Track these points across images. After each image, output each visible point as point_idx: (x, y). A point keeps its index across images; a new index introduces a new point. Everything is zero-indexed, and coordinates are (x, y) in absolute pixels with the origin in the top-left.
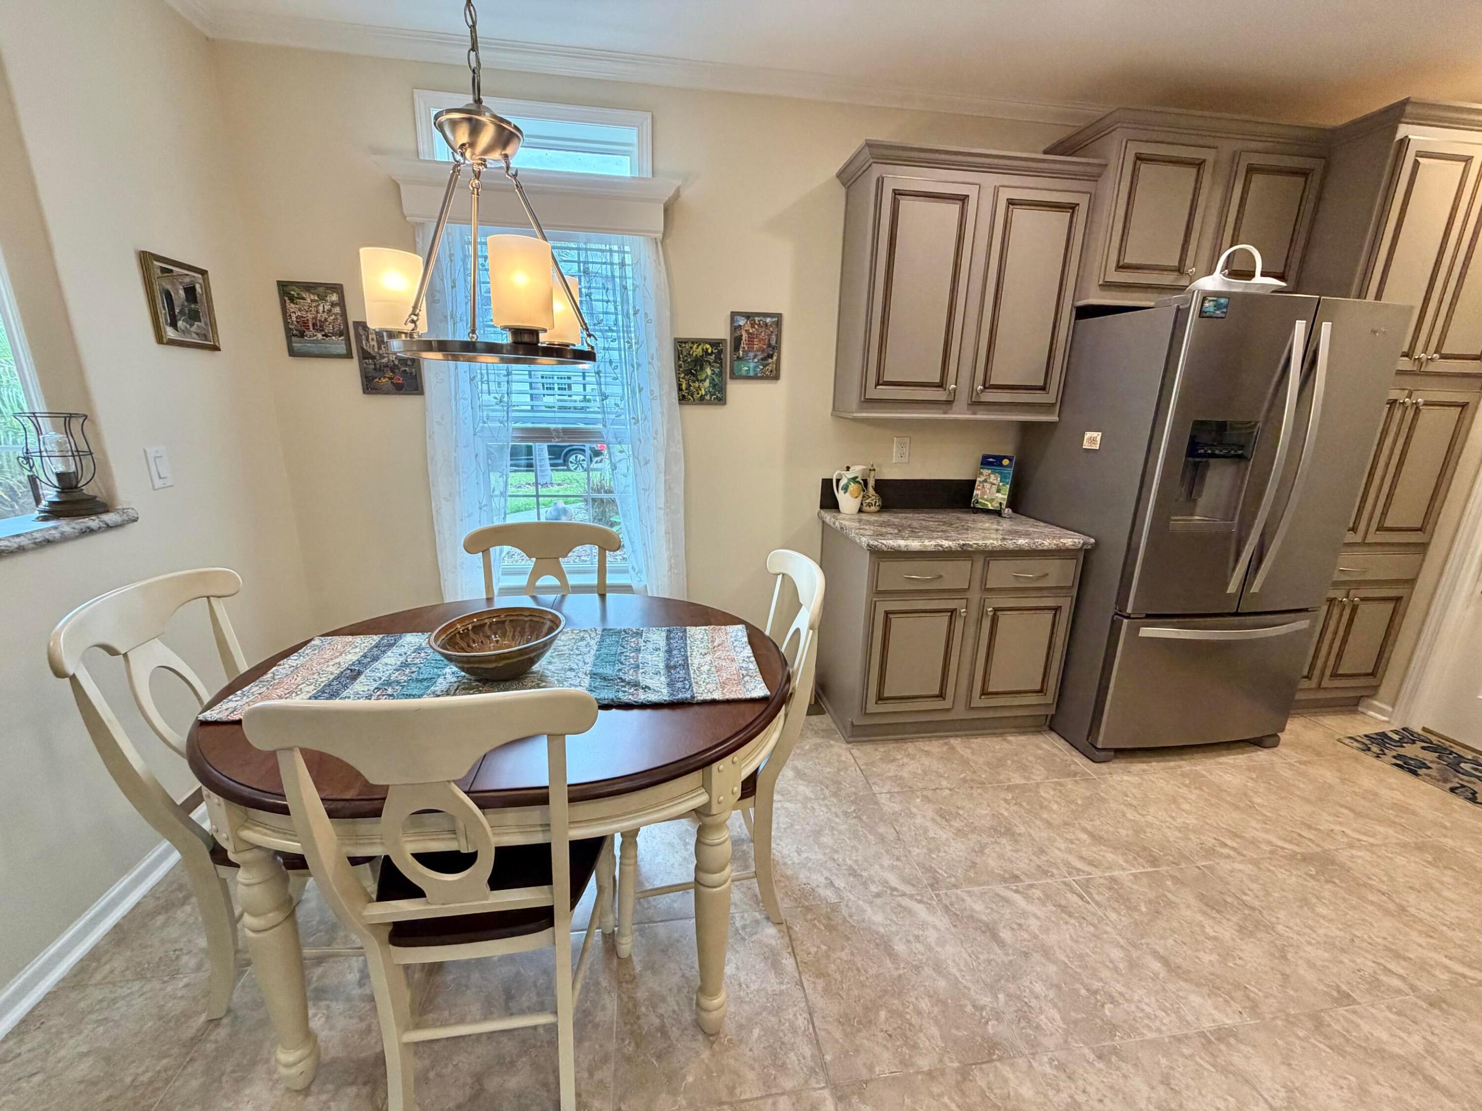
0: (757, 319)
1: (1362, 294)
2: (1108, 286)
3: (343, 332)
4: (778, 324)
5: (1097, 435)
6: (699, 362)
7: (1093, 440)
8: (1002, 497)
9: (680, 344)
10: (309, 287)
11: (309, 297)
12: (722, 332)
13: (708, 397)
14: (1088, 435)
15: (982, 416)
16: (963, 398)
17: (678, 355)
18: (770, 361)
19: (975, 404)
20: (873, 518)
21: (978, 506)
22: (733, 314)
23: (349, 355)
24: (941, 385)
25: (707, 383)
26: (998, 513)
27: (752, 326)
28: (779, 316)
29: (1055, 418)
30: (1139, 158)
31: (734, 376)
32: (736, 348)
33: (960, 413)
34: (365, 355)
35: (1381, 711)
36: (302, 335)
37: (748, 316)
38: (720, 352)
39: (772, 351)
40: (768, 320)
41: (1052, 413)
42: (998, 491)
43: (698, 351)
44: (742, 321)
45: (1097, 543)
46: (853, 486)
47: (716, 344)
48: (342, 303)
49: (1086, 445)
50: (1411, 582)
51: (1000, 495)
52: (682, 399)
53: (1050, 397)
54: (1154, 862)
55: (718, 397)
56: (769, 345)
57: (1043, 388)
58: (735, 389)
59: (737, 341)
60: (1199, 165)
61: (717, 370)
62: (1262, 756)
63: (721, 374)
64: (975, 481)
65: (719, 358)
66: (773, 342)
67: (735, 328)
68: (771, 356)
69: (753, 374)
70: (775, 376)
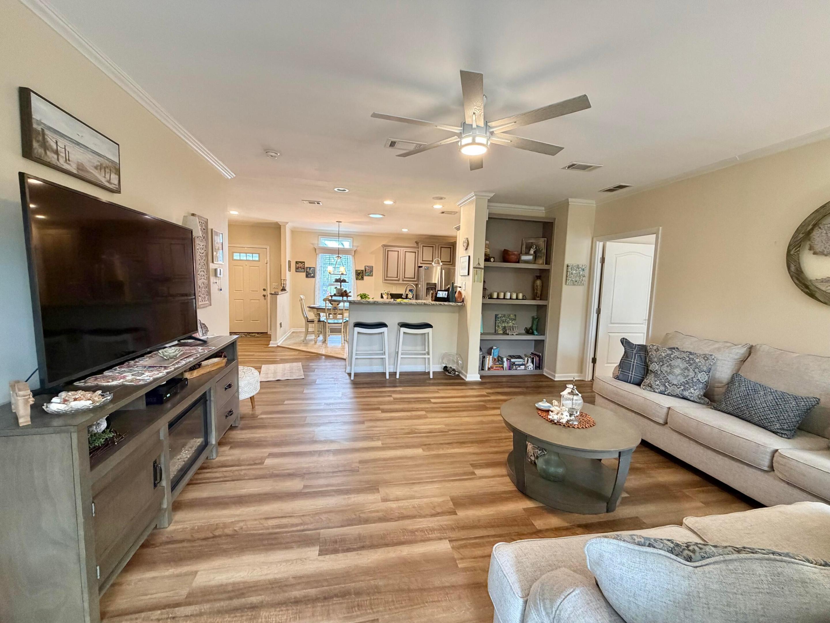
2: (421, 263)
3: (304, 269)
4: (373, 268)
6: (359, 273)
9: (356, 270)
10: (300, 262)
11: (300, 263)
12: (363, 269)
15: (405, 282)
16: (401, 280)
17: (356, 272)
18: (371, 273)
19: (403, 281)
22: (365, 266)
23: (304, 272)
24: (397, 277)
27: (368, 268)
28: (373, 266)
30: (423, 246)
31: (365, 276)
33: (401, 282)
34: (307, 272)
36: (298, 269)
37: (367, 266)
39: (372, 271)
40: (371, 267)
41: (417, 282)
43: (359, 272)
46: (386, 294)
47: (362, 270)
48: (304, 264)
52: (357, 279)
53: (416, 279)
55: (362, 278)
57: (414, 278)
58: (365, 277)
59: (366, 270)
60: (433, 247)
61: (362, 275)
65: (363, 273)
67: (365, 268)
69: (368, 275)
70: (372, 276)
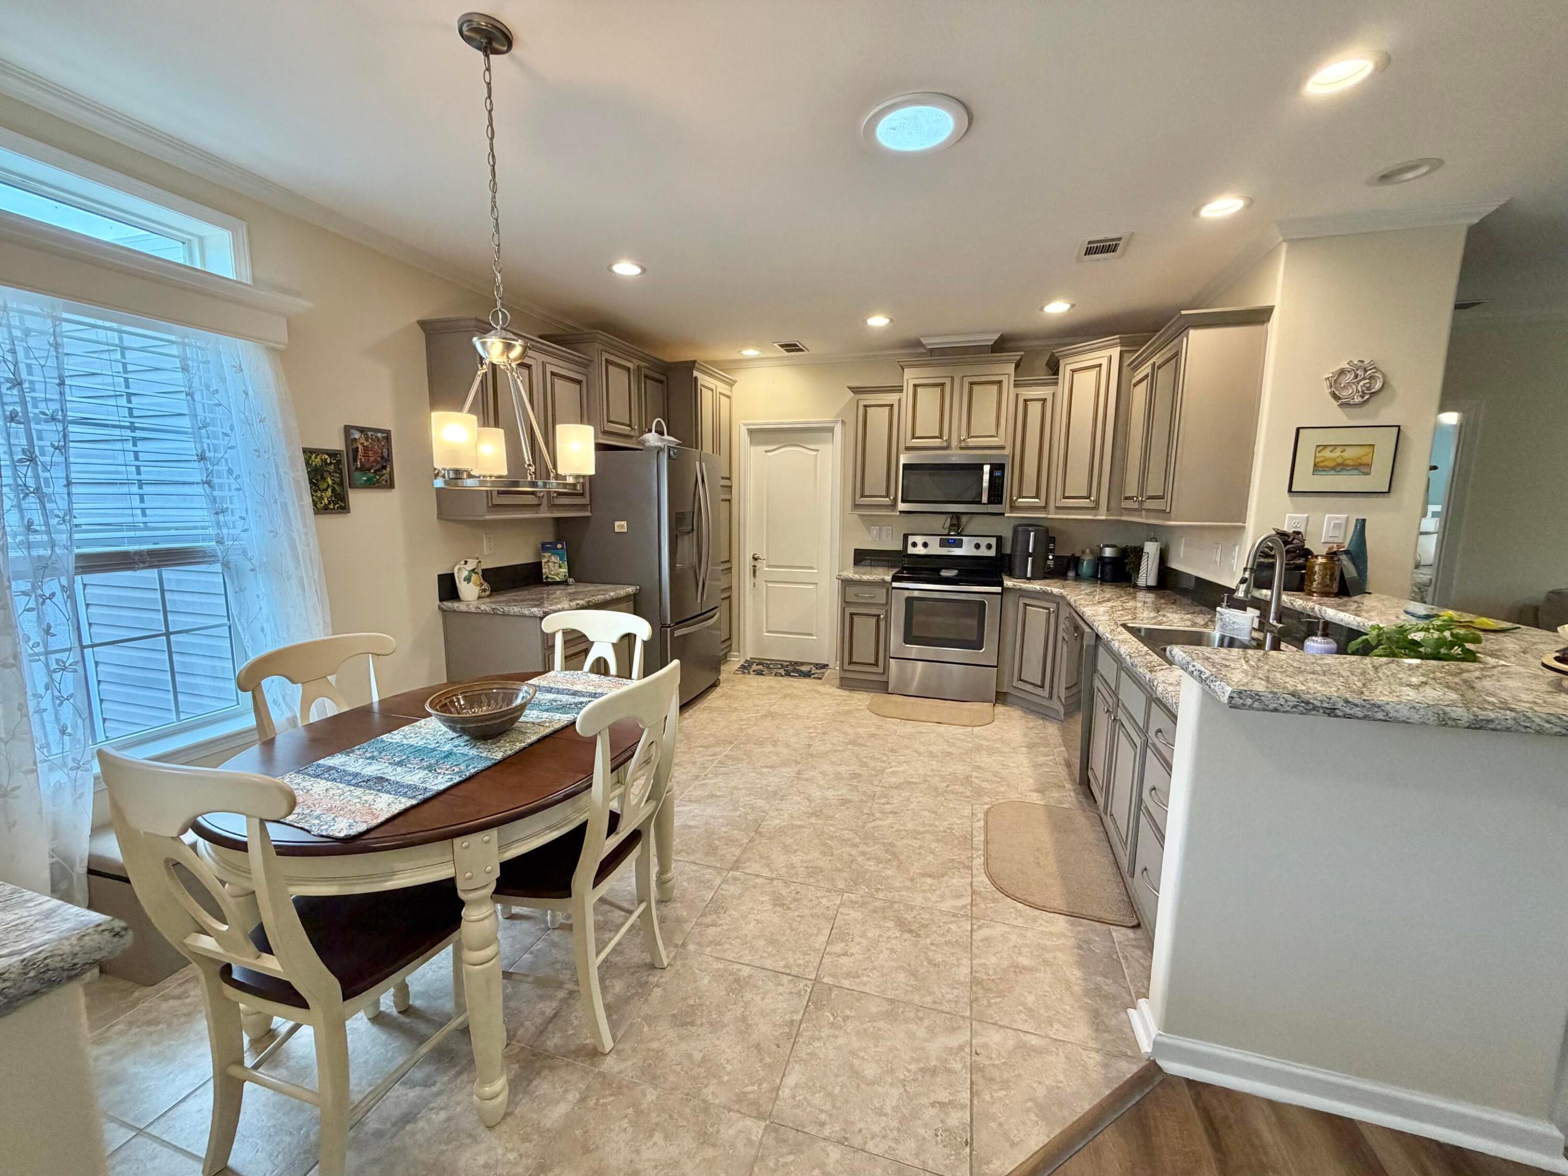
0: (370, 433)
1: (697, 448)
4: (388, 438)
5: (624, 523)
6: (325, 471)
7: (622, 526)
8: (564, 570)
9: (309, 453)
12: (337, 444)
13: (331, 506)
14: (617, 523)
15: (556, 514)
16: (545, 502)
17: (308, 464)
18: (384, 471)
19: (553, 506)
20: (488, 600)
21: (549, 580)
22: (348, 428)
24: (534, 493)
25: (329, 493)
26: (564, 583)
27: (367, 440)
28: (388, 433)
29: (589, 514)
30: (608, 362)
31: (354, 485)
32: (355, 460)
33: (545, 512)
35: (736, 656)
37: (362, 430)
38: (339, 462)
39: (385, 462)
40: (379, 435)
41: (586, 511)
42: (560, 567)
43: (321, 459)
44: (357, 435)
45: (640, 590)
46: (474, 577)
47: (333, 454)
49: (617, 530)
50: (730, 588)
51: (563, 570)
53: (586, 501)
54: (731, 743)
55: (339, 504)
56: (382, 458)
57: (583, 495)
58: (356, 498)
59: (354, 453)
60: (628, 370)
61: (337, 480)
62: (718, 689)
63: (341, 484)
64: (540, 563)
65: (338, 469)
66: (385, 455)
67: (351, 440)
68: (384, 468)
69: (371, 485)
70: (390, 485)
